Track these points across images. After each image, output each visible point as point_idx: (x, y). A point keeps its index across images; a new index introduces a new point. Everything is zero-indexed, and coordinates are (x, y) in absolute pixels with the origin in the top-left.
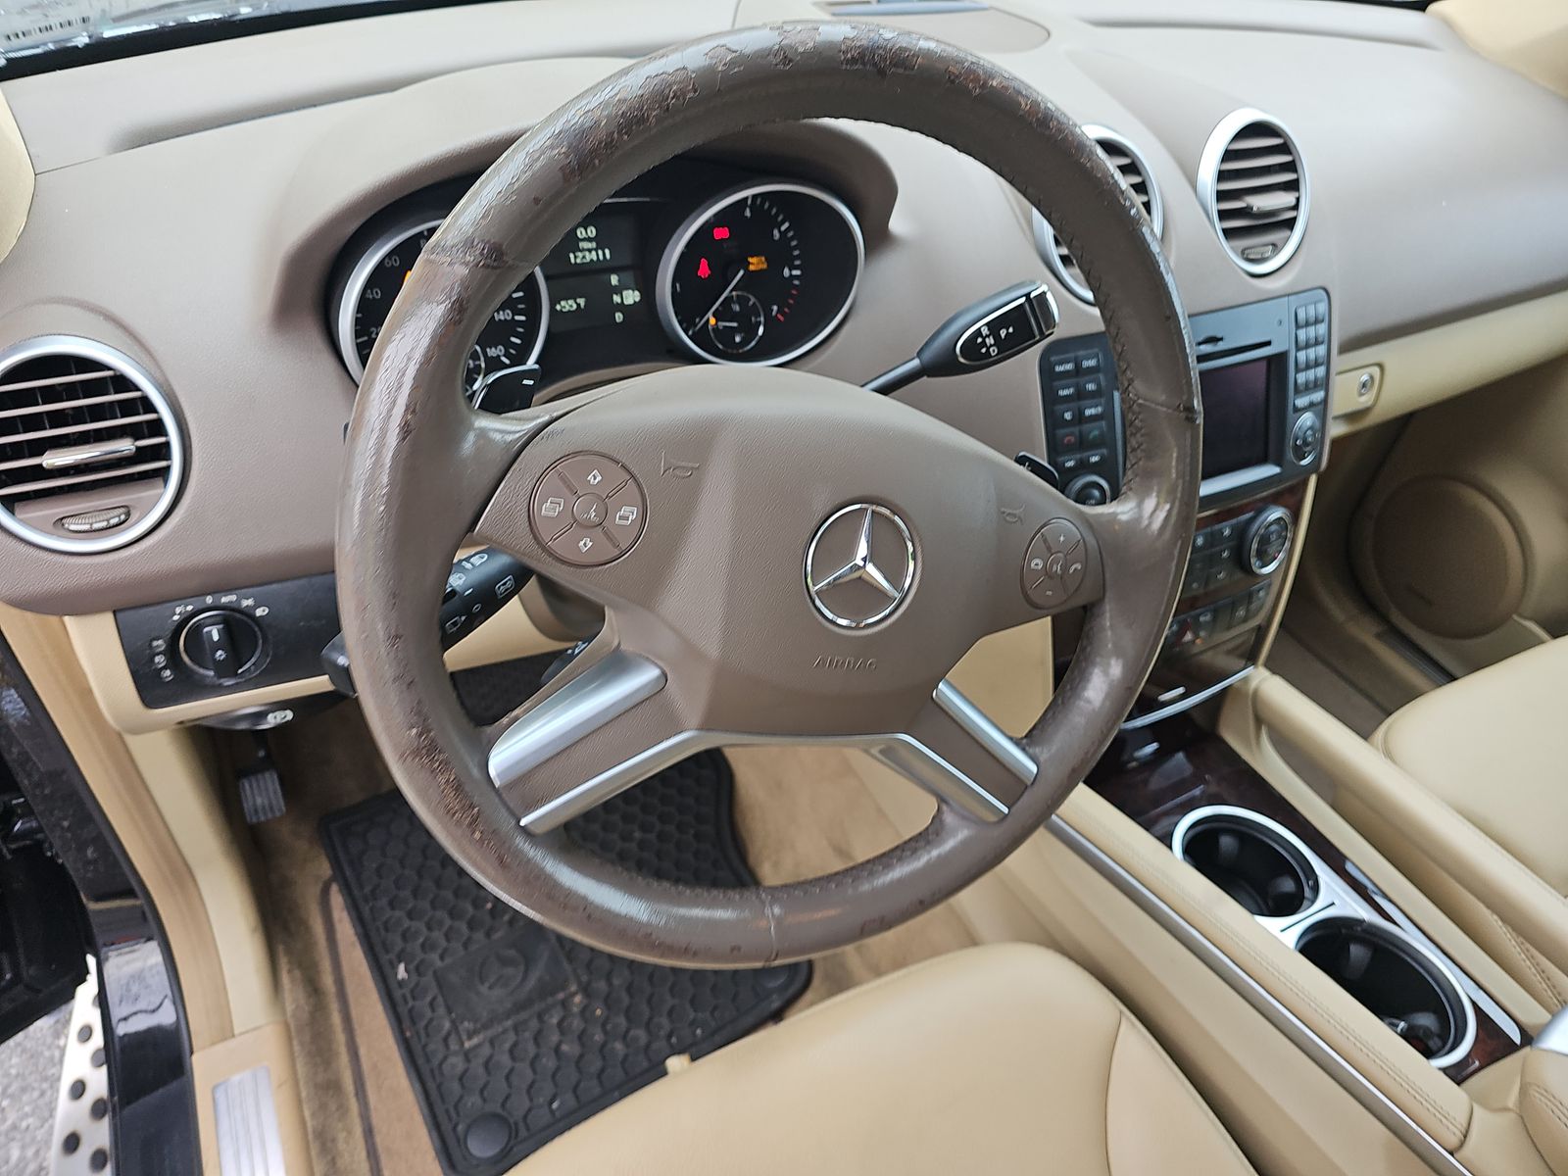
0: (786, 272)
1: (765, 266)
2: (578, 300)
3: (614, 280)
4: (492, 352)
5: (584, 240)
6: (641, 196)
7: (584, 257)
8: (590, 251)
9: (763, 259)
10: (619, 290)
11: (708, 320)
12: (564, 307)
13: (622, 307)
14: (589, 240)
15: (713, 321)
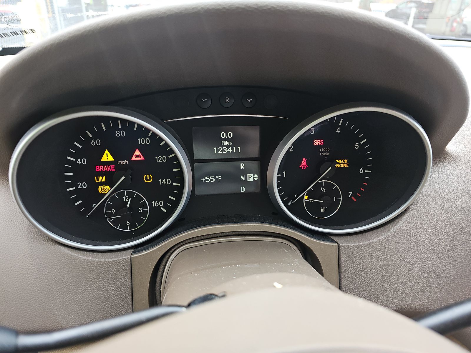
0: (361, 171)
1: (346, 165)
2: (217, 177)
3: (242, 166)
4: (155, 204)
5: (225, 139)
6: (266, 116)
7: (223, 150)
8: (228, 147)
9: (346, 161)
10: (245, 172)
11: (303, 196)
12: (208, 180)
13: (245, 183)
14: (228, 140)
15: (306, 197)
